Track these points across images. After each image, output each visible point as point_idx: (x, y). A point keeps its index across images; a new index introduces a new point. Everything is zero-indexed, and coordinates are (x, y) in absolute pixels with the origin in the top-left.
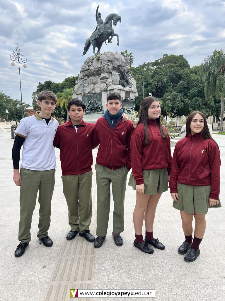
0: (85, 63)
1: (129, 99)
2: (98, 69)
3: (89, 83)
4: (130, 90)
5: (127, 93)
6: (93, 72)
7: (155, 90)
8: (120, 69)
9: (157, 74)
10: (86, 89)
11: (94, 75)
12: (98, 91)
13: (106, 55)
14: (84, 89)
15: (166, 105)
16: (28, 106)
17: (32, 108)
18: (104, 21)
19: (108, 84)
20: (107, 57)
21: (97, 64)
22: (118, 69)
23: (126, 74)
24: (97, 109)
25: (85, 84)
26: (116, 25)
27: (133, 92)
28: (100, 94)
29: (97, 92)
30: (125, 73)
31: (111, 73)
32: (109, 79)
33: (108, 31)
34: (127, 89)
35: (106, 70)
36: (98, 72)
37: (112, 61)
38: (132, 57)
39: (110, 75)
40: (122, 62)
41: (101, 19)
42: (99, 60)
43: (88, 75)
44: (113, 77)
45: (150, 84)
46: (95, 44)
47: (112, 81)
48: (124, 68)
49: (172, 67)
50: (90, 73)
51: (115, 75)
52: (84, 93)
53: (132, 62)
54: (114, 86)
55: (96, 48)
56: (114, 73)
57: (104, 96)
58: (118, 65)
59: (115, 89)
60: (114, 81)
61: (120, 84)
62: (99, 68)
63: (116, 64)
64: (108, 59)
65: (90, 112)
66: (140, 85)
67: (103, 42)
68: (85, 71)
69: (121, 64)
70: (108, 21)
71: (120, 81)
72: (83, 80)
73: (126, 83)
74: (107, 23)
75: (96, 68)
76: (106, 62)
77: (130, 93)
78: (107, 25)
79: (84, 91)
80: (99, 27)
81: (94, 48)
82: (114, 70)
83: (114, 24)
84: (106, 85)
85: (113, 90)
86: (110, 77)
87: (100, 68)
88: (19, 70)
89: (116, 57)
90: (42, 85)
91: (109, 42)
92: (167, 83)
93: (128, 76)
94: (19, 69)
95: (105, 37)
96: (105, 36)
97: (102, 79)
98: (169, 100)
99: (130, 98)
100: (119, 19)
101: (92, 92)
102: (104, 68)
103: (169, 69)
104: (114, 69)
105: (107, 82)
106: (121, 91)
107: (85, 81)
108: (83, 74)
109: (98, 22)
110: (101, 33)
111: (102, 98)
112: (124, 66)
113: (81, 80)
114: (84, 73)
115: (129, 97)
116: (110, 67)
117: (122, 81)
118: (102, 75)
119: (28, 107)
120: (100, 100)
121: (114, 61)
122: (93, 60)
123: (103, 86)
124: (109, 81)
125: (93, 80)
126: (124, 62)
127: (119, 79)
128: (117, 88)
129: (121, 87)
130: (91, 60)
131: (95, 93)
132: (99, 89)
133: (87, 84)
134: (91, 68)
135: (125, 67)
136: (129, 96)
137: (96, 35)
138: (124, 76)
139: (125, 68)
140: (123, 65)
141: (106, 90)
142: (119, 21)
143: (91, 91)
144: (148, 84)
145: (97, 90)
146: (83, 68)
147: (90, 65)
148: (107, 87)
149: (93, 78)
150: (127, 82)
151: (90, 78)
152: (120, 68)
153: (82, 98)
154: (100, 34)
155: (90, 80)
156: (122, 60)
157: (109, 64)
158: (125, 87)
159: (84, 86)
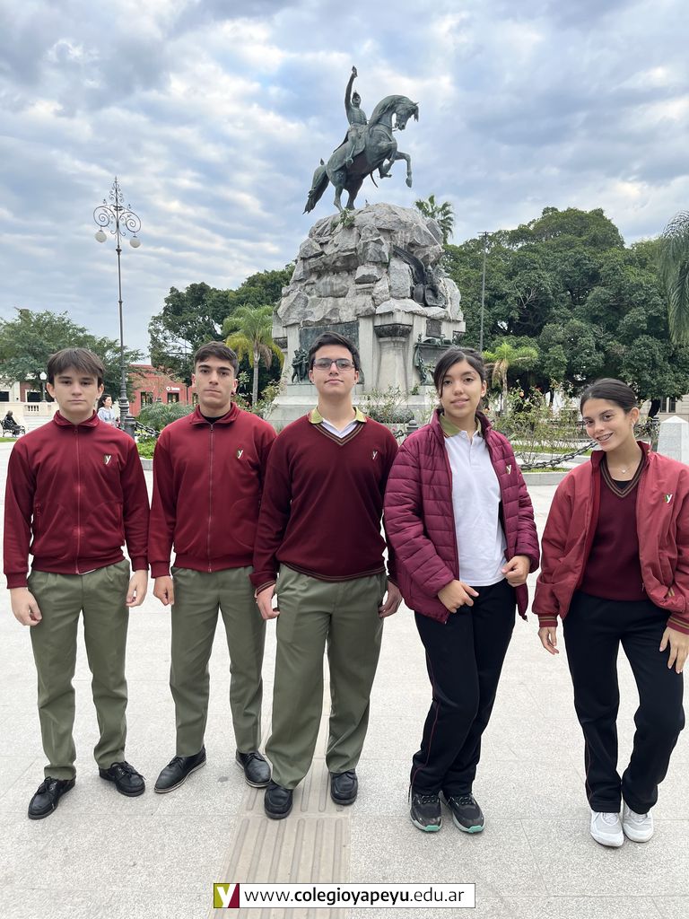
0: (311, 235)
1: (437, 340)
2: (349, 253)
3: (322, 294)
4: (443, 314)
5: (434, 323)
6: (335, 262)
7: (517, 315)
8: (412, 253)
9: (525, 266)
10: (312, 309)
11: (336, 271)
12: (347, 316)
13: (372, 213)
14: (307, 310)
15: (549, 359)
16: (136, 356)
17: (148, 362)
18: (369, 117)
19: (379, 297)
20: (377, 219)
21: (346, 238)
22: (408, 253)
23: (430, 267)
25: (308, 297)
26: (403, 127)
27: (450, 321)
28: (352, 327)
29: (344, 320)
30: (426, 266)
31: (387, 265)
32: (380, 283)
33: (379, 144)
34: (434, 311)
35: (371, 255)
36: (349, 263)
37: (389, 231)
38: (449, 215)
39: (385, 270)
40: (420, 234)
41: (360, 111)
42: (351, 227)
43: (318, 271)
44: (393, 276)
45: (501, 297)
46: (340, 182)
47: (390, 287)
48: (425, 252)
49: (570, 245)
50: (324, 264)
51: (400, 272)
52: (306, 324)
53: (449, 229)
54: (394, 304)
55: (345, 194)
56: (395, 263)
57: (366, 333)
58: (408, 241)
59: (399, 311)
60: (395, 287)
61: (412, 297)
62: (352, 250)
63: (401, 239)
64: (380, 224)
66: (470, 299)
67: (364, 176)
68: (310, 258)
69: (418, 240)
70: (381, 116)
71: (412, 289)
72: (303, 284)
73: (429, 295)
74: (377, 122)
75: (344, 252)
76: (374, 232)
77: (440, 324)
78: (377, 127)
79: (305, 316)
80: (353, 134)
81: (339, 193)
82: (396, 257)
83: (397, 125)
84: (373, 299)
85: (390, 314)
86: (385, 275)
87: (355, 249)
88: (119, 254)
89: (404, 218)
90: (179, 295)
91: (383, 175)
92: (554, 292)
93: (436, 273)
94: (119, 251)
95: (370, 163)
96: (370, 159)
97: (360, 283)
98: (559, 343)
99: (441, 339)
100: (413, 111)
101: (329, 320)
102: (365, 251)
103: (561, 252)
104: (396, 253)
105: (376, 291)
106: (416, 318)
107: (310, 287)
108: (304, 267)
109: (351, 119)
110: (361, 151)
111: (357, 336)
112: (427, 246)
113: (299, 285)
114: (306, 264)
115: (437, 335)
116: (385, 249)
117: (420, 289)
118: (362, 271)
119: (135, 359)
121: (396, 230)
122: (335, 226)
123: (363, 302)
124: (381, 286)
125: (332, 285)
126: (425, 232)
127: (410, 283)
128: (402, 309)
129: (416, 306)
130: (328, 228)
131: (339, 323)
132: (351, 311)
133: (314, 297)
134: (329, 250)
135: (427, 249)
136: (440, 333)
137: (345, 157)
138: (424, 275)
139: (428, 251)
140: (422, 241)
141: (371, 316)
142: (413, 116)
143: (328, 317)
144: (496, 297)
145: (344, 313)
146: (304, 251)
147: (327, 243)
148: (376, 306)
149: (334, 280)
150: (434, 291)
151: (326, 279)
152: (412, 250)
153: (300, 336)
154: (357, 153)
155: (325, 284)
156: (418, 229)
157: (381, 238)
158: (426, 305)
159: (307, 301)
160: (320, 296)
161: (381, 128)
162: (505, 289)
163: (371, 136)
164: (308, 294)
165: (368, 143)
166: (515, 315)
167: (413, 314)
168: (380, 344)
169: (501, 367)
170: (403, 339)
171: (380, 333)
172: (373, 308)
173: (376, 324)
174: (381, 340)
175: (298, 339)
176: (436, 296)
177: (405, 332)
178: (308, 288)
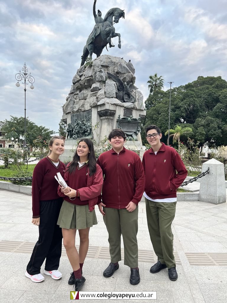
0: (77, 73)
1: (129, 118)
2: (89, 78)
3: (80, 99)
4: (132, 106)
6: (84, 84)
8: (118, 77)
9: (188, 96)
10: (75, 106)
11: (85, 88)
12: (87, 107)
13: (100, 59)
14: (74, 106)
15: (198, 132)
19: (99, 97)
20: (101, 61)
21: (88, 71)
22: (114, 76)
23: (125, 83)
24: (85, 132)
25: (75, 100)
26: (117, 22)
27: (137, 109)
28: (89, 112)
29: (86, 109)
31: (104, 82)
32: (100, 90)
33: (106, 29)
34: (128, 104)
35: (98, 78)
36: (89, 83)
37: (107, 67)
38: (162, 81)
39: (104, 85)
40: (122, 68)
42: (91, 66)
43: (79, 89)
44: (107, 87)
47: (105, 93)
48: (124, 76)
50: (80, 84)
51: (110, 85)
52: (73, 112)
54: (106, 100)
56: (109, 81)
57: (94, 114)
58: (116, 71)
59: (108, 103)
60: (107, 92)
61: (116, 98)
62: (90, 76)
63: (112, 70)
64: (102, 63)
65: (78, 136)
67: (103, 47)
68: (76, 82)
69: (120, 70)
70: (108, 17)
71: (116, 93)
72: (73, 95)
73: (126, 97)
75: (87, 78)
76: (99, 67)
77: (132, 110)
78: (105, 22)
79: (73, 109)
82: (110, 79)
83: (115, 21)
84: (97, 98)
85: (104, 105)
86: (104, 87)
87: (92, 76)
89: (114, 60)
92: (201, 106)
93: (130, 87)
94: (25, 90)
97: (93, 92)
98: (202, 126)
99: (132, 118)
100: (122, 14)
101: (81, 110)
102: (95, 77)
104: (110, 76)
105: (98, 94)
106: (118, 107)
107: (76, 96)
108: (74, 87)
109: (97, 22)
110: (99, 33)
111: (91, 116)
112: (125, 73)
113: (72, 95)
114: (75, 85)
115: (129, 116)
116: (104, 74)
117: (121, 93)
118: (94, 86)
120: (89, 120)
121: (110, 66)
122: (86, 67)
123: (91, 100)
124: (101, 92)
125: (84, 94)
126: (124, 67)
127: (115, 91)
128: (110, 102)
129: (118, 101)
130: (83, 68)
131: (85, 111)
132: (89, 105)
133: (78, 100)
134: (82, 78)
135: (125, 75)
136: (131, 115)
138: (124, 87)
139: (125, 76)
140: (122, 71)
141: (96, 106)
142: (122, 17)
143: (80, 108)
144: (177, 108)
146: (74, 80)
147: (82, 75)
148: (98, 101)
149: (85, 92)
150: (129, 95)
151: (82, 92)
152: (118, 75)
153: (71, 118)
154: (97, 35)
155: (82, 94)
156: (121, 65)
157: (102, 70)
158: (124, 102)
159: (75, 102)
160: (80, 100)
161: (107, 22)
162: (180, 105)
163: (103, 26)
164: (75, 99)
165: (101, 30)
166: (184, 114)
167: (116, 105)
168: (101, 120)
169: (177, 135)
170: (112, 118)
171: (101, 114)
172: (96, 102)
173: (98, 111)
174: (102, 118)
175: (71, 119)
176: (130, 97)
177: (112, 114)
178: (75, 96)
